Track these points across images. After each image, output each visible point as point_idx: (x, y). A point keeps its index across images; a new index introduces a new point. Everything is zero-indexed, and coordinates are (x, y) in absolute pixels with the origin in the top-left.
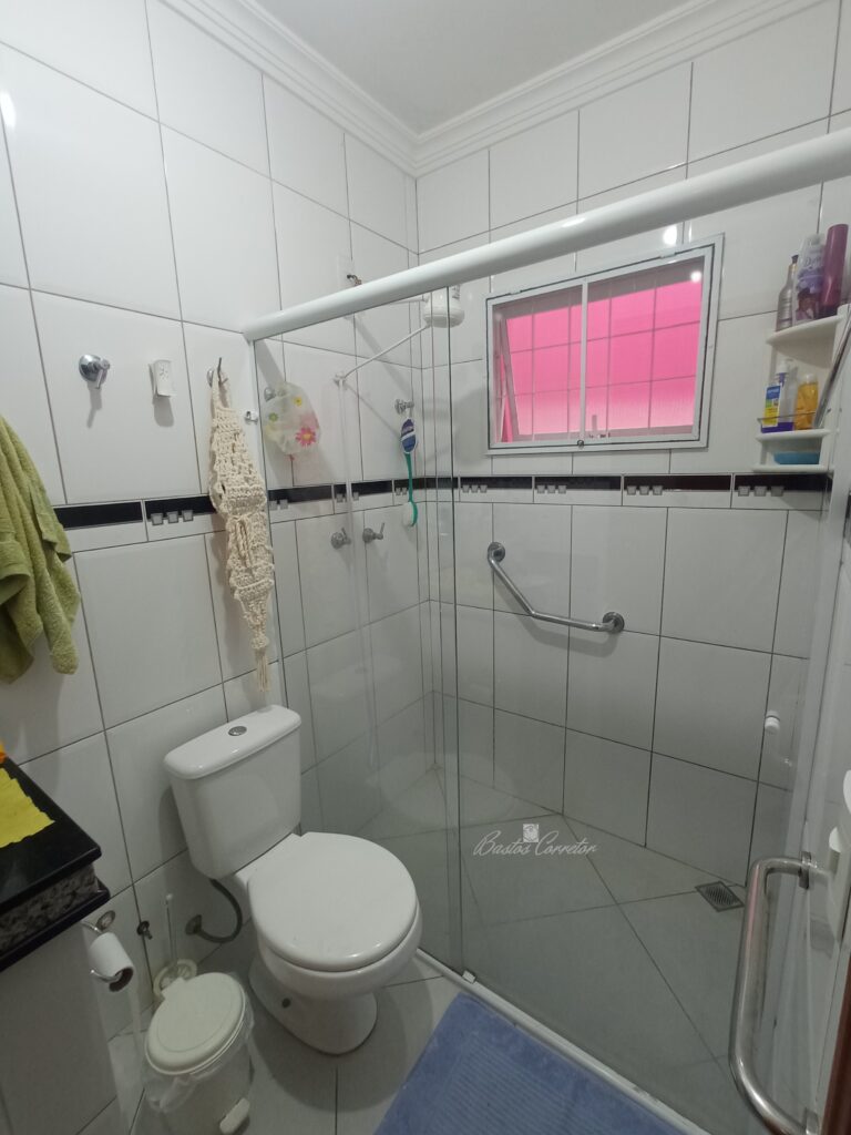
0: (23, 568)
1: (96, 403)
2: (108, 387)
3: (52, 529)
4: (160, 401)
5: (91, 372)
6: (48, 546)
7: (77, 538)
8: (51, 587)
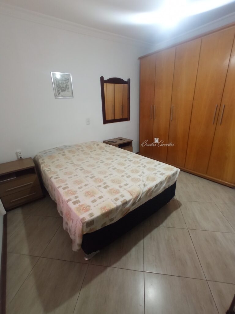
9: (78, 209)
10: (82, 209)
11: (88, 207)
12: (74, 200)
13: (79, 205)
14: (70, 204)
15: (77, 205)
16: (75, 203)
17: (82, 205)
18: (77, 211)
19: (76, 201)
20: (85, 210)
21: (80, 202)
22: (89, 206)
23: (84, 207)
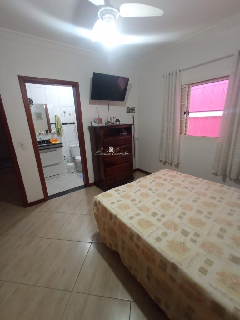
0: (59, 127)
1: (65, 114)
2: (66, 113)
3: (61, 125)
4: (70, 114)
5: (64, 112)
6: (61, 126)
7: (63, 126)
8: (61, 129)
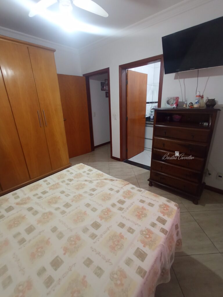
9: (169, 215)
10: (167, 211)
11: (162, 206)
12: (160, 225)
13: (164, 215)
14: (167, 227)
15: (165, 217)
16: (163, 222)
17: (162, 213)
18: (172, 214)
19: (160, 222)
20: (166, 208)
21: (159, 217)
22: (160, 206)
23: (164, 210)
